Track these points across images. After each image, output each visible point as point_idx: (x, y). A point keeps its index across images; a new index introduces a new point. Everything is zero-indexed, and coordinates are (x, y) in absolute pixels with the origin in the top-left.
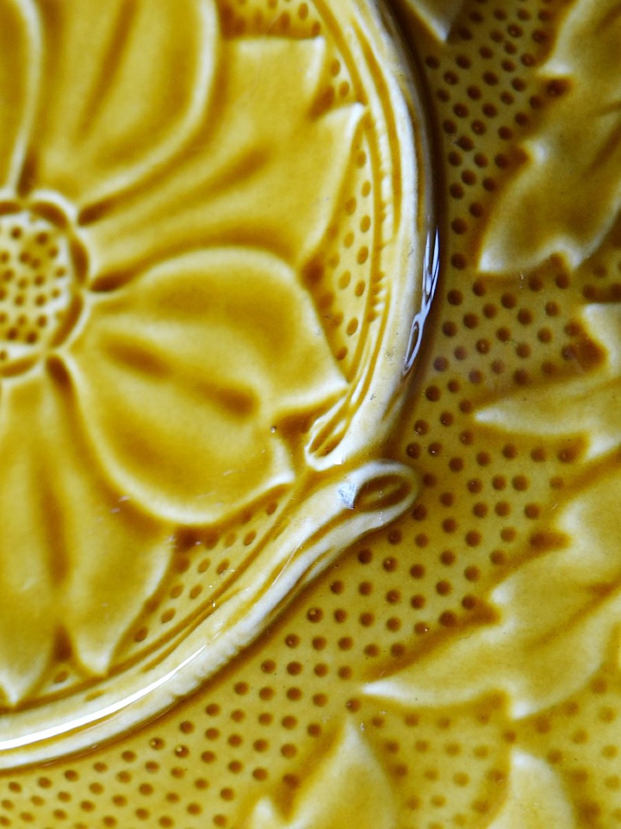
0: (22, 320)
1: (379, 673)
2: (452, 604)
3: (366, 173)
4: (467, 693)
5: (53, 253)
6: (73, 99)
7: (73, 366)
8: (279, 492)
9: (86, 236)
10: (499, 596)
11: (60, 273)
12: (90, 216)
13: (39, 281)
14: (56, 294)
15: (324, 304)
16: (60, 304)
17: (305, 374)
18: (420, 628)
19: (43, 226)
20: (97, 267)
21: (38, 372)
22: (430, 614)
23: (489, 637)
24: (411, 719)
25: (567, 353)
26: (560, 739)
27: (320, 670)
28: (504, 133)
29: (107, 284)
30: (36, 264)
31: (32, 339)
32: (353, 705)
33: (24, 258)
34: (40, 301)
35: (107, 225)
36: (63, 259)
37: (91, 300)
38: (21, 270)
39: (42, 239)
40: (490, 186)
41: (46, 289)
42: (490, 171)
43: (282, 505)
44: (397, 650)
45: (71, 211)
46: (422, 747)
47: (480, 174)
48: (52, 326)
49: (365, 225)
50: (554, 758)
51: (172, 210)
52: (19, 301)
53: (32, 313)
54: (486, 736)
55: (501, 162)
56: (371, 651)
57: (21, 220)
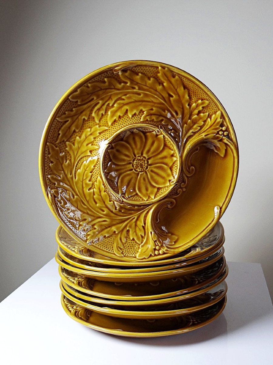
0: (139, 161)
1: (107, 129)
2: (102, 134)
3: (105, 166)
4: (101, 128)
5: (135, 167)
6: (133, 181)
7: (134, 156)
8: (113, 143)
9: (132, 168)
10: (98, 134)
11: (135, 165)
12: (132, 170)
13: (137, 164)
14: (135, 163)
15: (110, 157)
16: (135, 162)
17: (111, 152)
18: (104, 133)
19: (137, 169)
20: (131, 165)
21: (137, 156)
22: (103, 133)
23: (99, 132)
24: (105, 126)
25: (92, 152)
26: (95, 124)
27: (111, 130)
28: (95, 169)
29: (130, 163)
30: (137, 166)
31: (138, 159)
32: (109, 127)
33: (138, 167)
34: (137, 162)
35: (130, 168)
36: (135, 166)
37: (132, 162)
38: (139, 165)
39: (137, 168)
40: (96, 164)
41: (136, 163)
42: (96, 166)
43: (113, 142)
44: (106, 131)
45: (134, 170)
46: (105, 124)
47: (97, 165)
48: (136, 160)
49: (106, 162)
50: (96, 122)
51: (124, 168)
52: (139, 163)
53: (137, 161)
54: (100, 124)
55: (95, 166)
56: (108, 131)
57: (139, 170)
